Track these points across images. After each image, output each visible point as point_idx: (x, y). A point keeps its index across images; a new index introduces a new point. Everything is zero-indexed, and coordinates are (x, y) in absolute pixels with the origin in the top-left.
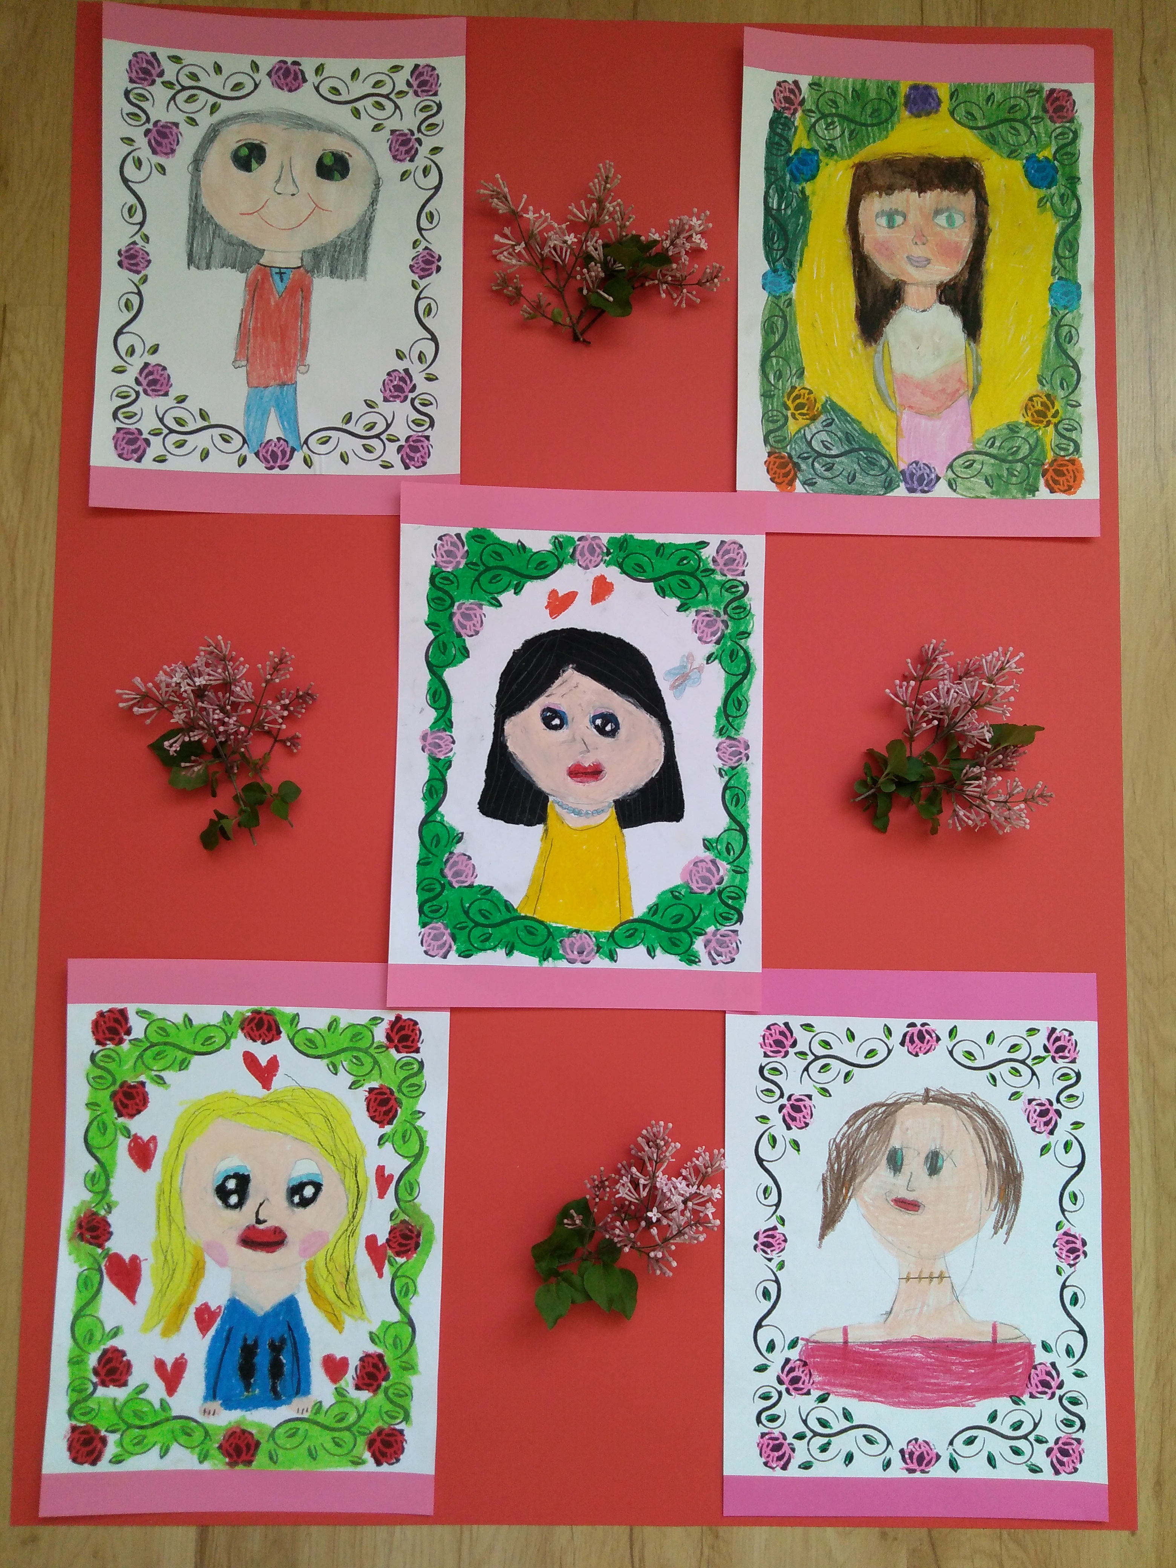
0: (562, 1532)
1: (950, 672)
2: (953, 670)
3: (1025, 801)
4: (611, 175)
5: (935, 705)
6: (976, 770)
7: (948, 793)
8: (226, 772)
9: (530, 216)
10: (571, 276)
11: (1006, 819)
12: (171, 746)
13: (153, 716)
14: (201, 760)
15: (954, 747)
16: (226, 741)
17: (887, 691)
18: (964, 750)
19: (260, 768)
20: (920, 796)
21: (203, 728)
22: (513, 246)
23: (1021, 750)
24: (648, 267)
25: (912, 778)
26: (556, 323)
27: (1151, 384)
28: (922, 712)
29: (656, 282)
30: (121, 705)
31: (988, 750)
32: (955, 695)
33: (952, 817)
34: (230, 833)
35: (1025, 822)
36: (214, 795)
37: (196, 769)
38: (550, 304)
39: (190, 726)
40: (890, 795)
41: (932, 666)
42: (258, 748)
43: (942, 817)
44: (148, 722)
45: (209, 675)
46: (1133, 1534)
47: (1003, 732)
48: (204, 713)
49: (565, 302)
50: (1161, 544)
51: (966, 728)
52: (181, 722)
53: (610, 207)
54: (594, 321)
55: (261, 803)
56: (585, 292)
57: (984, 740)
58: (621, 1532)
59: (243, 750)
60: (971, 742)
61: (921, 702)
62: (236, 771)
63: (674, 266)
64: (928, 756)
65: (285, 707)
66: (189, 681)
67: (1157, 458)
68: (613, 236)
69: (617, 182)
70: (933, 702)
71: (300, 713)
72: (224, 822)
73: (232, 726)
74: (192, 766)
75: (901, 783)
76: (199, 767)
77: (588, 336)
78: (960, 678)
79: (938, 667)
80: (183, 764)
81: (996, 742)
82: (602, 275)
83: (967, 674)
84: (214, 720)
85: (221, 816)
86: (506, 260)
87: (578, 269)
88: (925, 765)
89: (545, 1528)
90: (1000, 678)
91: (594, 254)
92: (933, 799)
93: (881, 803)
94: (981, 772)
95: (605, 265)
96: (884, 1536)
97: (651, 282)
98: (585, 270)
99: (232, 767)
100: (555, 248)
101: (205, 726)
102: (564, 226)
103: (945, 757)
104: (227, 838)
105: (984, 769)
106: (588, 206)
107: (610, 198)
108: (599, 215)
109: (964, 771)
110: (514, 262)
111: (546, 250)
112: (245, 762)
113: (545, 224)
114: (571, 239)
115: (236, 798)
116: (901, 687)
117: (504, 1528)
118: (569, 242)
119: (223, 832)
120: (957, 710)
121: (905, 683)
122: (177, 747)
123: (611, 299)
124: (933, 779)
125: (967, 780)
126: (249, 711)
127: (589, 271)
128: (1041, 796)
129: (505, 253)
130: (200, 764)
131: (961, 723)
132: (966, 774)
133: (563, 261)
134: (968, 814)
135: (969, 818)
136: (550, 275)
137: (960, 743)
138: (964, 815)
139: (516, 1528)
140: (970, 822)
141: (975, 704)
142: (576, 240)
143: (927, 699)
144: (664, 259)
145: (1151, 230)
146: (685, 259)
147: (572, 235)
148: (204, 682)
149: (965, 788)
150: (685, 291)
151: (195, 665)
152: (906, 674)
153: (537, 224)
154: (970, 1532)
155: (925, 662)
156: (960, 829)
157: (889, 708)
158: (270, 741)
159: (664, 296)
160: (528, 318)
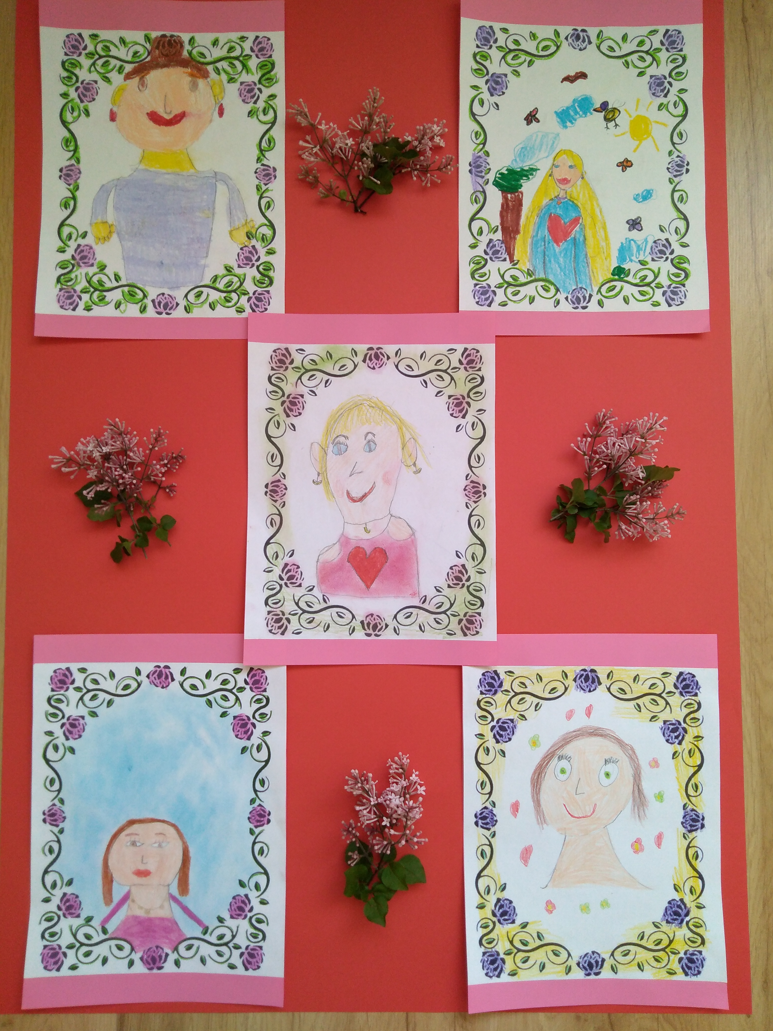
0: (360, 1017)
1: (615, 431)
2: (617, 430)
3: (667, 517)
4: (377, 97)
5: (605, 454)
6: (633, 498)
7: (615, 514)
8: (126, 510)
9: (323, 127)
10: (352, 168)
11: (654, 531)
12: (88, 493)
13: (75, 474)
14: (108, 503)
15: (619, 482)
16: (124, 490)
17: (572, 445)
18: (626, 485)
19: (148, 507)
20: (595, 516)
21: (108, 481)
22: (312, 148)
23: (665, 483)
24: (404, 160)
25: (590, 504)
26: (343, 200)
27: (752, 230)
28: (595, 460)
29: (409, 169)
30: (53, 466)
31: (641, 484)
32: (618, 447)
33: (618, 530)
34: (129, 551)
35: (668, 533)
36: (119, 525)
37: (105, 509)
38: (338, 187)
39: (100, 480)
40: (575, 516)
41: (602, 427)
42: (148, 494)
43: (611, 530)
44: (72, 477)
45: (113, 445)
46: (749, 1017)
47: (651, 471)
48: (109, 471)
49: (348, 186)
50: (760, 340)
51: (627, 469)
52: (94, 478)
53: (377, 119)
54: (369, 197)
55: (149, 530)
56: (361, 178)
57: (639, 478)
58: (400, 1016)
59: (135, 495)
60: (631, 480)
61: (596, 452)
62: (132, 509)
63: (422, 158)
64: (600, 488)
65: (165, 465)
66: (99, 449)
67: (757, 281)
68: (379, 139)
69: (381, 102)
70: (604, 452)
71: (175, 469)
72: (126, 545)
73: (128, 480)
74: (102, 507)
75: (582, 507)
76: (107, 508)
77: (364, 209)
78: (623, 435)
79: (607, 428)
80: (96, 506)
81: (647, 479)
82: (372, 166)
83: (627, 433)
84: (116, 475)
85: (123, 540)
86: (308, 158)
87: (356, 162)
88: (598, 495)
89: (350, 1014)
90: (649, 435)
91: (367, 152)
92: (605, 518)
93: (569, 521)
94: (637, 499)
95: (374, 159)
96: (578, 1018)
97: (406, 170)
98: (360, 163)
99: (130, 507)
100: (340, 148)
101: (109, 480)
102: (345, 133)
103: (612, 490)
104: (128, 554)
105: (638, 497)
106: (363, 119)
107: (377, 113)
108: (370, 125)
109: (625, 499)
110: (312, 159)
111: (335, 150)
112: (139, 503)
113: (334, 133)
114: (350, 142)
115: (133, 527)
116: (582, 442)
117: (322, 1014)
118: (349, 145)
119: (125, 551)
120: (620, 457)
121: (584, 439)
122: (92, 495)
123: (379, 182)
124: (604, 505)
125: (628, 504)
126: (139, 469)
127: (363, 163)
128: (678, 513)
129: (307, 153)
130: (108, 505)
131: (624, 466)
132: (626, 500)
133: (347, 157)
134: (629, 528)
135: (629, 531)
136: (338, 167)
137: (624, 479)
138: (626, 528)
139: (330, 1014)
140: (630, 533)
141: (632, 453)
142: (353, 143)
143: (600, 450)
144: (414, 153)
145: (752, 124)
146: (429, 153)
147: (351, 139)
148: (108, 450)
149: (627, 511)
150: (429, 175)
151: (103, 438)
152: (585, 433)
153: (328, 133)
154: (637, 1016)
155: (598, 424)
156: (624, 538)
157: (574, 457)
158: (155, 489)
159: (415, 178)
160: (323, 197)
